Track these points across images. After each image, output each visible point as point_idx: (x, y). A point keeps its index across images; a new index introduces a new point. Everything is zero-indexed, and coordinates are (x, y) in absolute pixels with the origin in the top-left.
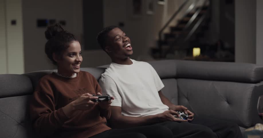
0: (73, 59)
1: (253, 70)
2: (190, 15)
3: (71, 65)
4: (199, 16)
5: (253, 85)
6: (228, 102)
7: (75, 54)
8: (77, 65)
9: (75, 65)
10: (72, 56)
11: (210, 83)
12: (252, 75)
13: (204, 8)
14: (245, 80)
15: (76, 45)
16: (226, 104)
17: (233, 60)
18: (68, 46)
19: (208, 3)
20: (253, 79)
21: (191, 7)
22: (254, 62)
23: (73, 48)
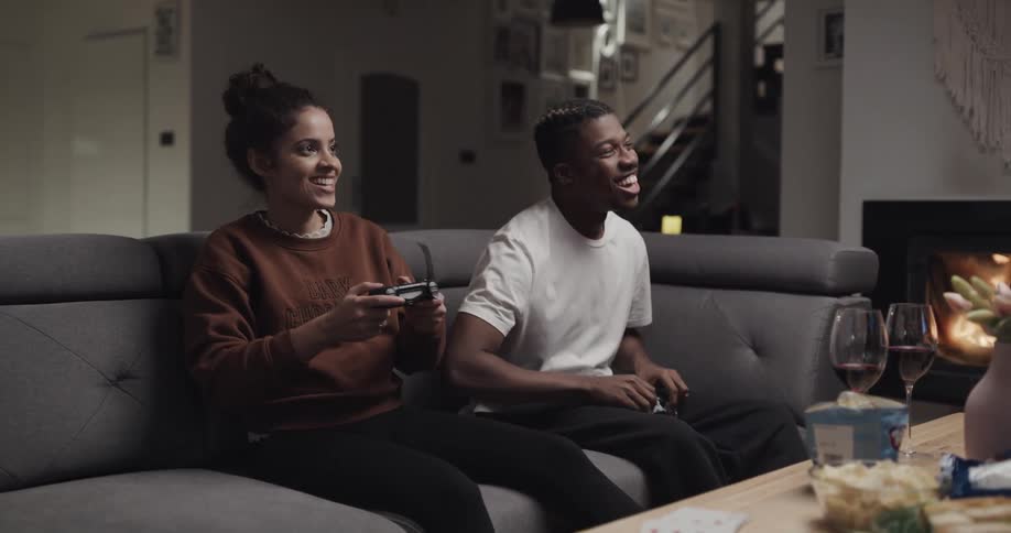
0: (310, 162)
1: (833, 256)
2: (658, 139)
3: (306, 181)
4: (680, 142)
5: (833, 300)
6: (758, 351)
7: (315, 145)
8: (324, 181)
9: (320, 181)
10: (307, 152)
11: (705, 296)
12: (829, 273)
13: (695, 121)
14: (807, 286)
15: (318, 123)
16: (750, 355)
17: (773, 231)
18: (293, 123)
19: (708, 107)
20: (830, 284)
21: (662, 115)
22: (835, 237)
23: (308, 128)
